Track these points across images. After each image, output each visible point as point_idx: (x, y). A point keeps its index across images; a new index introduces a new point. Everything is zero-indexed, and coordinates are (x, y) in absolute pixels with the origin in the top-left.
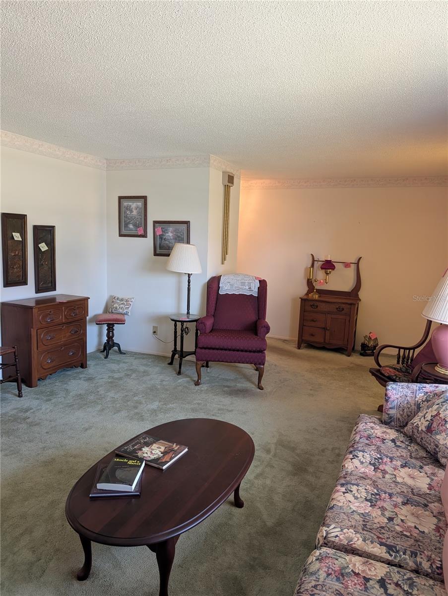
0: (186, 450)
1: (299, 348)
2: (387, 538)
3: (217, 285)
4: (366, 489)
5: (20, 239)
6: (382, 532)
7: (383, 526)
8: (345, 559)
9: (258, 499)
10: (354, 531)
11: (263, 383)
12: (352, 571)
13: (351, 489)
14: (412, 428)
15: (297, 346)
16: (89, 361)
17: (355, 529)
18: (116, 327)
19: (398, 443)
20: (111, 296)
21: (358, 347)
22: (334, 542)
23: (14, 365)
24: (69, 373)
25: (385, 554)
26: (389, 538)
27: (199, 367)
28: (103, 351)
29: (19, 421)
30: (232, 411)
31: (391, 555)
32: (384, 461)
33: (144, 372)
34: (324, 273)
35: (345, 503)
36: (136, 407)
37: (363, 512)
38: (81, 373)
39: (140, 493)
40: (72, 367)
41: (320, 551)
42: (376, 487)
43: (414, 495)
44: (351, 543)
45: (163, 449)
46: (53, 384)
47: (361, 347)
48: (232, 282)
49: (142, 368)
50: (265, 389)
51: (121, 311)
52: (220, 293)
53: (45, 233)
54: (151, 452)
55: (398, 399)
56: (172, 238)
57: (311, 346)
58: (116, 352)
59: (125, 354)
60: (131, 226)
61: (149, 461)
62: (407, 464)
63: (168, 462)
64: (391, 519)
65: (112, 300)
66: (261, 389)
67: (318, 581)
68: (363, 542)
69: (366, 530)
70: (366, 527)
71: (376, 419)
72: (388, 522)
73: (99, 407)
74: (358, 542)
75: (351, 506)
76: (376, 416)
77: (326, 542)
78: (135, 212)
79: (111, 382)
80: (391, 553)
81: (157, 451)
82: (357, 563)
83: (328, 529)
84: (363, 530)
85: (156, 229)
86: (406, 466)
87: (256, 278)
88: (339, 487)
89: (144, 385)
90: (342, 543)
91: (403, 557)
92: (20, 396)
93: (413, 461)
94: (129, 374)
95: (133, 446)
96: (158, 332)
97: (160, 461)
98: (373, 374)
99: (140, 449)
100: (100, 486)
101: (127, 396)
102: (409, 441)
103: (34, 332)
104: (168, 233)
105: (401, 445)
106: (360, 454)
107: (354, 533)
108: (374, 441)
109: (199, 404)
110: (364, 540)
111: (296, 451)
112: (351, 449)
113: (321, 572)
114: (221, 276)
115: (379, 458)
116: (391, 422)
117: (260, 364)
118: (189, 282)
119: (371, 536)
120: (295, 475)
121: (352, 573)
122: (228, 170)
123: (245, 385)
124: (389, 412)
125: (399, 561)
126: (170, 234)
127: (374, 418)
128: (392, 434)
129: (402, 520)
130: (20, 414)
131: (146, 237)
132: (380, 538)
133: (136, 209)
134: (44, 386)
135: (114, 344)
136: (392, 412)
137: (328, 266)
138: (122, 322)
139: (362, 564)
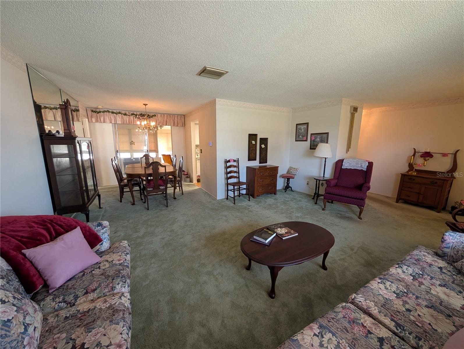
0: (297, 234)
1: (397, 202)
2: (399, 319)
3: (341, 164)
4: (397, 287)
5: (254, 143)
6: (397, 314)
7: (400, 311)
8: (361, 315)
9: (337, 270)
10: (374, 304)
11: (362, 216)
12: (362, 323)
13: (385, 283)
14: (462, 265)
15: (395, 201)
16: (278, 192)
17: (375, 304)
18: (291, 180)
19: (444, 271)
20: (290, 167)
21: (449, 208)
22: (358, 304)
23: (248, 189)
24: (269, 195)
25: (392, 326)
26: (401, 320)
27: (325, 202)
28: (285, 189)
29: (246, 209)
30: (338, 225)
31: (398, 330)
32: (424, 277)
33: (299, 200)
34: (423, 159)
35: (376, 288)
36: (291, 214)
37: (387, 298)
38: (273, 196)
39: (269, 245)
40: (270, 194)
41: (346, 304)
42: (408, 289)
43: (441, 306)
44: (369, 309)
45: (286, 231)
46: (262, 199)
47: (451, 209)
48: (350, 162)
49: (299, 199)
50: (363, 220)
51: (293, 173)
52: (342, 168)
53: (264, 141)
54: (281, 231)
55: (453, 243)
56: (319, 141)
57: (407, 202)
58: (290, 190)
59: (294, 191)
60: (301, 137)
61: (278, 234)
62: (446, 286)
63: (286, 237)
64: (408, 310)
65: (291, 168)
66: (361, 219)
67: (336, 317)
68: (378, 313)
69: (384, 308)
70: (385, 307)
71: (431, 251)
72: (405, 310)
73: (275, 210)
74: (375, 311)
75: (380, 291)
76: (432, 250)
77: (353, 302)
78: (303, 130)
79: (284, 202)
80: (398, 328)
81: (284, 231)
82: (368, 321)
83: (356, 296)
84: (382, 306)
85: (312, 137)
86: (444, 286)
87: (366, 161)
88: (377, 279)
89: (297, 206)
90: (363, 306)
91: (407, 336)
92: (249, 201)
93: (454, 285)
94: (292, 200)
95: (275, 226)
96: (309, 184)
97: (283, 235)
98: (448, 225)
99: (277, 229)
100: (255, 237)
101: (288, 208)
102: (457, 273)
103: (256, 178)
104: (317, 139)
105: (446, 272)
106: (405, 267)
107: (374, 305)
108: (421, 263)
109: (321, 219)
110: (380, 312)
111: (371, 255)
112: (400, 262)
113: (340, 314)
114: (344, 159)
115: (420, 274)
116: (445, 256)
117: (361, 206)
118: (325, 162)
119: (386, 312)
120: (365, 266)
121: (361, 324)
122: (354, 105)
123: (351, 215)
124: (443, 250)
125: (403, 336)
126: (318, 139)
127: (430, 251)
128: (442, 263)
129: (419, 315)
130: (247, 207)
131: (307, 141)
132: (393, 316)
133: (303, 129)
134: (258, 199)
135: (289, 187)
136: (446, 250)
137: (427, 155)
138: (293, 178)
139: (371, 323)
